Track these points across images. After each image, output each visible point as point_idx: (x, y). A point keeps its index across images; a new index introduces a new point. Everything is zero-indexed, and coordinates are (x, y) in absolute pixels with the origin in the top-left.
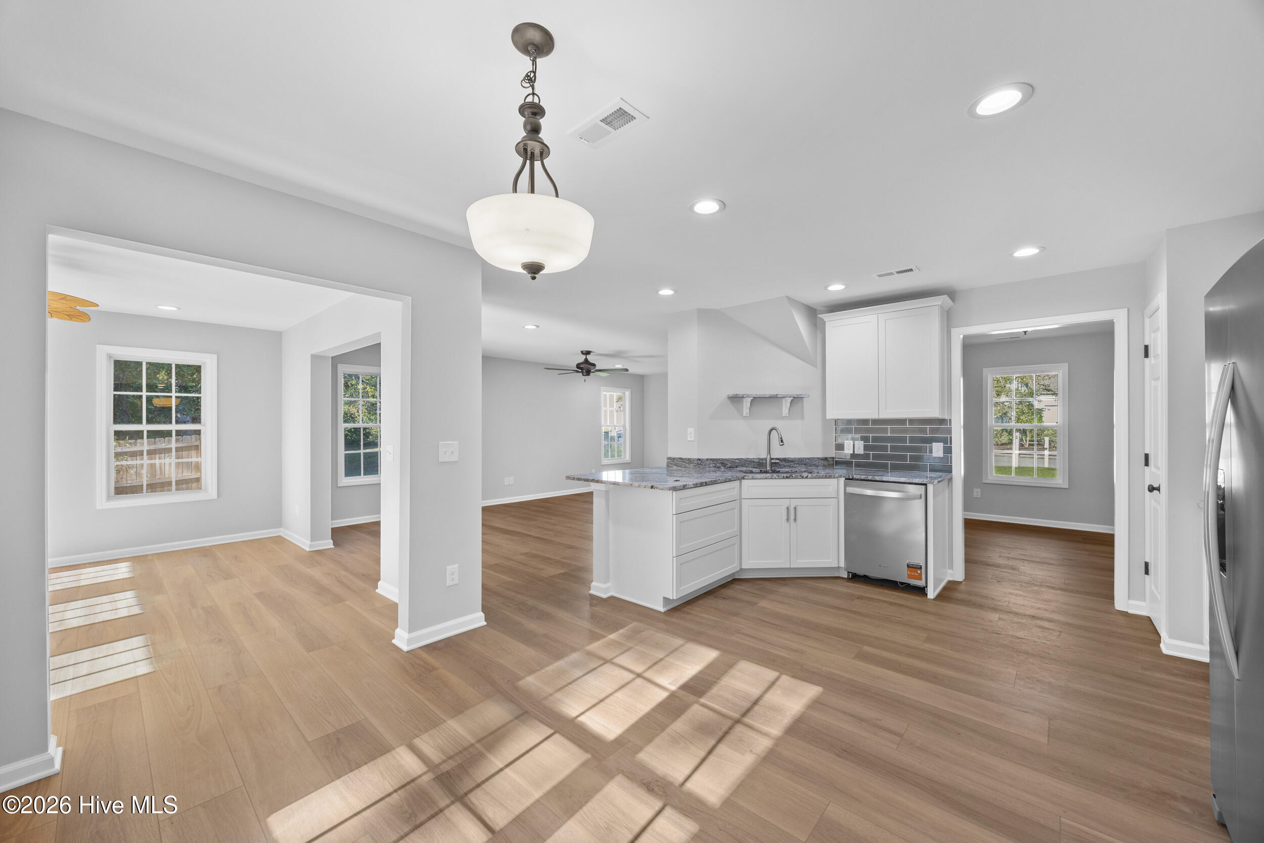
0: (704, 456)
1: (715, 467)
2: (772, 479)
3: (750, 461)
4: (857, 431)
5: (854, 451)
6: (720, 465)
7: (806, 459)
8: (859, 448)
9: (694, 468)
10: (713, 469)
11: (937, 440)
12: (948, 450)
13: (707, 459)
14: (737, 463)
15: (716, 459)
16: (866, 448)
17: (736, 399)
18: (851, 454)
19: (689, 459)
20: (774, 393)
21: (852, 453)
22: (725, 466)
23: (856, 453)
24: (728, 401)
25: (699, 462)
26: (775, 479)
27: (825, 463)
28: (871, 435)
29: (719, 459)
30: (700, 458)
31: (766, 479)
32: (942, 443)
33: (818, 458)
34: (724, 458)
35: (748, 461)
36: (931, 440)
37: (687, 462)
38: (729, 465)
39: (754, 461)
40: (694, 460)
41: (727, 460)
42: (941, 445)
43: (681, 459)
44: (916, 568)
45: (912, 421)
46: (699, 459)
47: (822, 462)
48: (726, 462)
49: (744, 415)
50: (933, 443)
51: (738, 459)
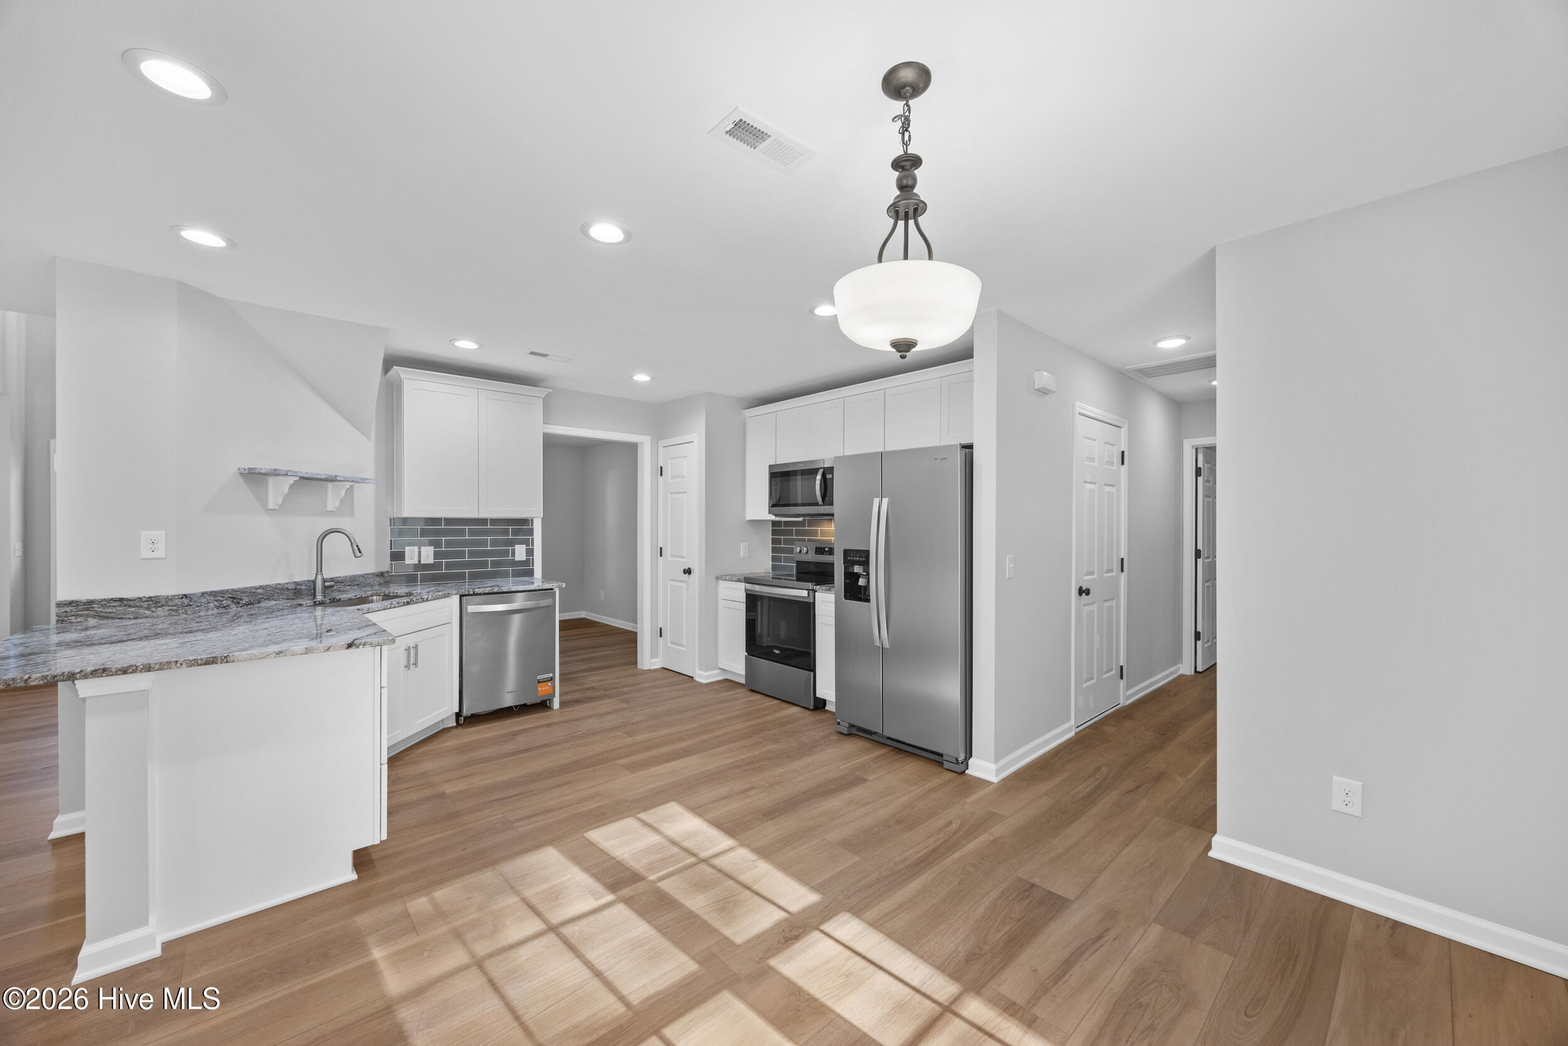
0: (194, 588)
1: (218, 607)
2: (391, 608)
3: (282, 589)
4: (424, 533)
5: (420, 561)
6: (229, 602)
7: (359, 576)
8: (427, 556)
9: (170, 615)
10: (216, 611)
11: (521, 542)
12: (530, 552)
13: (203, 594)
14: (260, 594)
15: (222, 593)
16: (437, 555)
17: (254, 477)
18: (415, 565)
19: (150, 599)
20: (332, 472)
21: (417, 562)
22: (238, 603)
23: (422, 562)
24: (241, 480)
25: (186, 601)
26: (395, 607)
27: (381, 580)
28: (443, 538)
29: (227, 591)
30: (185, 593)
31: (384, 609)
32: (525, 545)
33: (373, 574)
34: (235, 587)
35: (279, 589)
36: (513, 543)
37: (145, 605)
38: (246, 600)
39: (287, 589)
40: (168, 599)
41: (243, 591)
42: (524, 546)
43: (121, 600)
44: (547, 681)
45: (494, 521)
46: (186, 596)
47: (377, 579)
48: (239, 595)
49: (271, 506)
50: (516, 546)
51: (261, 587)
